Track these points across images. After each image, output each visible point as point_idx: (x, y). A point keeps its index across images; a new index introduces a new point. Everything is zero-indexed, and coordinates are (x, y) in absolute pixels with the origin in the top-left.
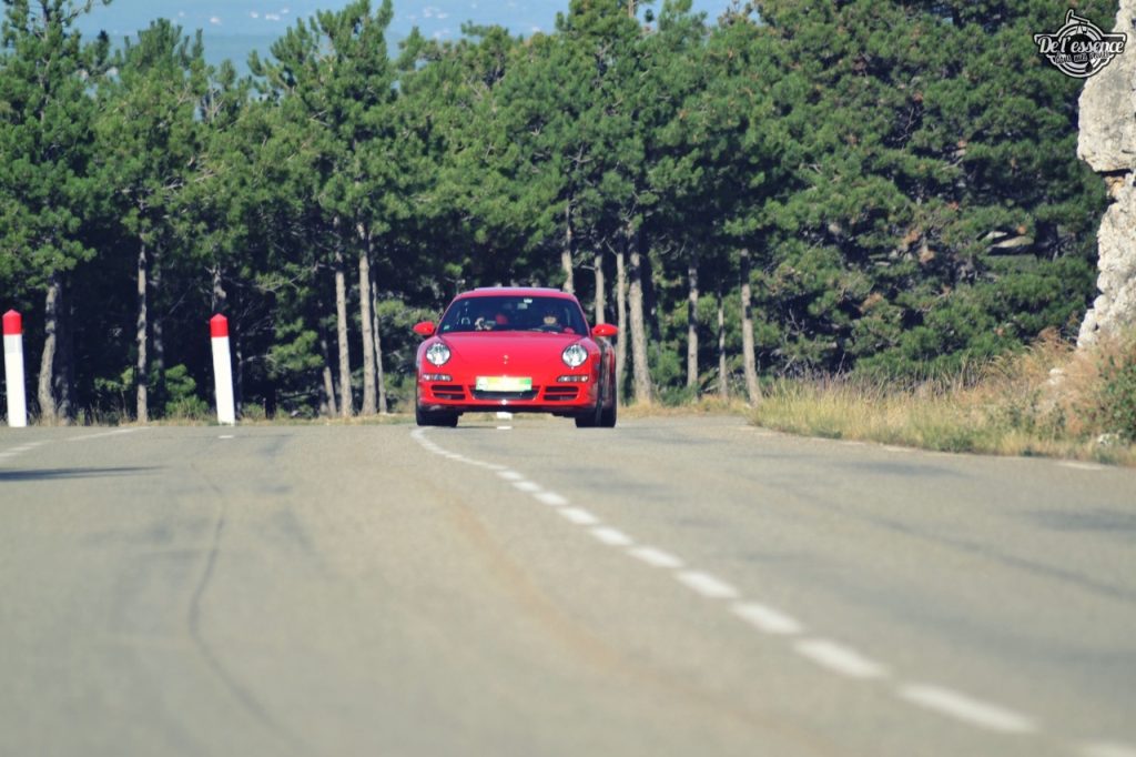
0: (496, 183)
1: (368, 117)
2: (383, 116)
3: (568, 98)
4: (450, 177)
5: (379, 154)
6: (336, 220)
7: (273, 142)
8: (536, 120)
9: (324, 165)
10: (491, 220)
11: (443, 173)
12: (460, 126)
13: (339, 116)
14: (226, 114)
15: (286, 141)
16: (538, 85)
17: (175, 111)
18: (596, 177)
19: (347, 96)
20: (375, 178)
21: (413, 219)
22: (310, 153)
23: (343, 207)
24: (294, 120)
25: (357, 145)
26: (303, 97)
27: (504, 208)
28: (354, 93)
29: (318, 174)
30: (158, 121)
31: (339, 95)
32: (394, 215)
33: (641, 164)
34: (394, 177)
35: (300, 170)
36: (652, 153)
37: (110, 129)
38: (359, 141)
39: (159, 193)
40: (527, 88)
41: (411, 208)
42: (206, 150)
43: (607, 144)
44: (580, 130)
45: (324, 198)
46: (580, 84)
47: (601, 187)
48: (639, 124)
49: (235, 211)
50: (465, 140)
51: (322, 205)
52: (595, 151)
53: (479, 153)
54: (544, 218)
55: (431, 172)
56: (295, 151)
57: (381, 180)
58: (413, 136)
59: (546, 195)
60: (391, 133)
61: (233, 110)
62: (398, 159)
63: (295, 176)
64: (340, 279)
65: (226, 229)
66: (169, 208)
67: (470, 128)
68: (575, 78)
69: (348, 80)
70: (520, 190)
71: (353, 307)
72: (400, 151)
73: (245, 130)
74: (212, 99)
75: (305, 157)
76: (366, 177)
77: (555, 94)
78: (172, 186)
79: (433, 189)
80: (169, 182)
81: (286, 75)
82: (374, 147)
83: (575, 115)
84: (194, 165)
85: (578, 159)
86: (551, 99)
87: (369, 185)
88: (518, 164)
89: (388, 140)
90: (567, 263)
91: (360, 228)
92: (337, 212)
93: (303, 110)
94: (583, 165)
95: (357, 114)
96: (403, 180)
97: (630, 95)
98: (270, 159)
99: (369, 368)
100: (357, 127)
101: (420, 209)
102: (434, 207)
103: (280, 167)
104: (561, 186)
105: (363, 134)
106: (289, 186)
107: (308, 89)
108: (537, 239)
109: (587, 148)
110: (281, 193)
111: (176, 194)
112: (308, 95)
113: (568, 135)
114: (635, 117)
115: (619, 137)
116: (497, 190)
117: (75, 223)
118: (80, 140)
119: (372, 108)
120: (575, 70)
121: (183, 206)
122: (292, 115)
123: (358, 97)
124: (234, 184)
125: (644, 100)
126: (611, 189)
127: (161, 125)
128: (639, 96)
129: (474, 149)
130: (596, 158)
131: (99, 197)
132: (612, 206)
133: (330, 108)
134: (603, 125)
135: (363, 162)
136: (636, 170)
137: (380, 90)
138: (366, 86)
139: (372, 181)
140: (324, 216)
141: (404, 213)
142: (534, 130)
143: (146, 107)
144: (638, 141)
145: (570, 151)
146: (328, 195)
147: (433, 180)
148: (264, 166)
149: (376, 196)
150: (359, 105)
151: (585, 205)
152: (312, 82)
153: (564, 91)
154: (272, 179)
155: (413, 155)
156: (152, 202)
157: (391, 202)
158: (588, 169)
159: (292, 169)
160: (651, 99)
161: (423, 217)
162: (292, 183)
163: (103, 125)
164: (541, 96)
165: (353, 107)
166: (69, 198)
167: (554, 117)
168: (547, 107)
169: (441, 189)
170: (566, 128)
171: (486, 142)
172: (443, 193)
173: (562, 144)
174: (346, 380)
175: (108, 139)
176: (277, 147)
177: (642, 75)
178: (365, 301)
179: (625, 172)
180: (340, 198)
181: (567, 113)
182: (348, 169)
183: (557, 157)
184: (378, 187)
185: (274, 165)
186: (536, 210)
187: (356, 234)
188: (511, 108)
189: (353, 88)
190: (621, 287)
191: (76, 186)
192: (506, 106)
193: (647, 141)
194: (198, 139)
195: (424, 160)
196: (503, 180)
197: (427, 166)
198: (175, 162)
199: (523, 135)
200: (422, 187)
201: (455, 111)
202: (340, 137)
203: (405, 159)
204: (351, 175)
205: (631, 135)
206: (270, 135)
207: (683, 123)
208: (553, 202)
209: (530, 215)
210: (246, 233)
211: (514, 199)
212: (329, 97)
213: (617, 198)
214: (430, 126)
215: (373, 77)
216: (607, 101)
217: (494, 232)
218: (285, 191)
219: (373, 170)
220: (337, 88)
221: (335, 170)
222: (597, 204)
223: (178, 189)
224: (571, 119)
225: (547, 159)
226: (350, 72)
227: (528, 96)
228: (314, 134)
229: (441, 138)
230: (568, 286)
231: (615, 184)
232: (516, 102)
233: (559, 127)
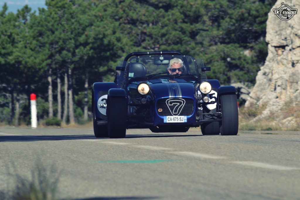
3: (51, 27)
4: (17, 51)
8: (41, 34)
10: (29, 65)
12: (18, 35)
16: (41, 23)
18: (60, 52)
27: (32, 61)
33: (73, 49)
43: (64, 42)
44: (55, 37)
46: (55, 22)
47: (61, 55)
48: (73, 36)
50: (20, 39)
52: (60, 44)
53: (24, 44)
54: (44, 64)
59: (44, 57)
67: (21, 36)
68: (53, 21)
70: (37, 55)
77: (47, 26)
79: (12, 55)
83: (53, 33)
85: (54, 46)
86: (45, 27)
88: (35, 48)
90: (50, 79)
94: (55, 48)
97: (70, 27)
101: (8, 61)
104: (49, 55)
108: (41, 72)
109: (57, 43)
113: (51, 39)
114: (72, 33)
115: (67, 40)
116: (30, 55)
120: (53, 18)
125: (75, 28)
126: (65, 56)
128: (73, 27)
130: (60, 46)
132: (64, 62)
134: (62, 36)
136: (71, 49)
142: (40, 37)
144: (73, 41)
145: (51, 44)
147: (12, 52)
151: (56, 61)
153: (50, 25)
155: (6, 43)
158: (57, 50)
160: (77, 28)
161: (9, 63)
164: (42, 26)
167: (46, 33)
168: (44, 30)
169: (14, 54)
170: (50, 37)
172: (15, 56)
173: (49, 42)
177: (73, 20)
179: (69, 51)
181: (50, 32)
183: (47, 45)
186: (41, 62)
188: (33, 30)
192: (31, 29)
193: (76, 42)
195: (9, 45)
196: (33, 52)
197: (10, 47)
199: (36, 38)
205: (71, 39)
207: (86, 36)
208: (46, 60)
209: (40, 64)
213: (66, 59)
214: (11, 34)
222: (60, 60)
225: (44, 46)
227: (38, 26)
229: (14, 39)
230: (50, 87)
231: (66, 55)
232: (34, 28)
233: (48, 36)
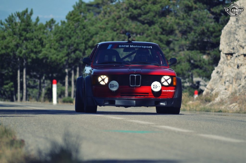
0: (53, 52)
1: (28, 35)
3: (69, 35)
5: (30, 44)
6: (19, 59)
8: (62, 39)
9: (17, 46)
11: (43, 49)
13: (21, 35)
15: (9, 40)
16: (62, 31)
18: (74, 52)
19: (23, 31)
21: (36, 59)
22: (15, 43)
23: (21, 55)
25: (24, 41)
28: (25, 30)
29: (16, 48)
33: (84, 50)
34: (33, 49)
35: (13, 46)
36: (86, 48)
43: (77, 45)
44: (71, 41)
45: (17, 53)
46: (72, 31)
47: (75, 54)
48: (84, 41)
54: (62, 60)
56: (11, 42)
57: (30, 50)
58: (37, 40)
59: (63, 55)
60: (32, 39)
62: (34, 45)
64: (19, 72)
67: (48, 40)
68: (70, 30)
70: (59, 54)
71: (21, 76)
75: (13, 44)
76: (27, 49)
77: (66, 33)
79: (41, 53)
81: (9, 26)
82: (28, 42)
83: (70, 38)
87: (27, 51)
88: (57, 48)
89: (32, 41)
90: (67, 71)
91: (25, 60)
92: (19, 57)
93: (13, 34)
95: (25, 35)
96: (35, 50)
105: (26, 39)
106: (9, 50)
109: (73, 45)
112: (14, 30)
114: (83, 39)
115: (80, 43)
120: (70, 28)
122: (10, 34)
125: (85, 36)
130: (74, 48)
132: (77, 59)
133: (19, 33)
134: (76, 40)
135: (26, 45)
136: (82, 50)
137: (30, 30)
138: (27, 29)
140: (16, 57)
141: (35, 57)
142: (61, 41)
144: (84, 45)
145: (69, 46)
147: (41, 51)
148: (4, 45)
149: (29, 54)
150: (26, 33)
152: (14, 27)
153: (68, 33)
154: (6, 48)
155: (38, 45)
157: (33, 55)
158: (72, 50)
159: (10, 46)
160: (87, 36)
161: (39, 58)
164: (63, 33)
165: (24, 33)
167: (66, 38)
168: (64, 36)
172: (43, 53)
173: (67, 44)
174: (19, 94)
177: (84, 30)
178: (24, 76)
179: (80, 51)
180: (21, 53)
181: (68, 38)
182: (22, 47)
183: (66, 47)
185: (7, 45)
186: (61, 58)
192: (55, 35)
193: (86, 45)
196: (55, 51)
197: (40, 47)
199: (59, 42)
200: (38, 52)
202: (21, 40)
203: (36, 45)
205: (82, 43)
206: (5, 39)
212: (19, 31)
213: (79, 57)
214: (41, 38)
215: (29, 27)
216: (77, 35)
219: (28, 47)
220: (21, 29)
221: (20, 47)
222: (74, 58)
225: (63, 47)
226: (24, 26)
227: (60, 33)
228: (15, 39)
231: (78, 54)
232: (57, 35)
233: (66, 41)
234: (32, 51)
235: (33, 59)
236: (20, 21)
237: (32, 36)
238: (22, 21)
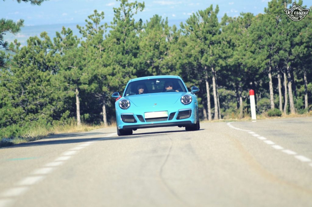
0: (249, 55)
1: (213, 39)
2: (217, 38)
3: (269, 31)
4: (236, 54)
5: (217, 48)
6: (206, 68)
7: (188, 47)
8: (260, 37)
9: (202, 52)
10: (249, 65)
11: (235, 53)
12: (239, 40)
13: (206, 39)
14: (174, 39)
15: (191, 46)
16: (260, 28)
17: (161, 39)
18: (277, 52)
19: (207, 33)
20: (216, 55)
21: (227, 66)
22: (198, 49)
23: (207, 63)
24: (193, 40)
25: (210, 46)
26: (195, 34)
27: (252, 62)
29: (200, 55)
30: (156, 42)
31: (205, 33)
32: (221, 65)
33: (290, 48)
34: (221, 54)
35: (196, 54)
36: (292, 45)
37: (143, 45)
38: (211, 45)
39: (157, 62)
40: (257, 29)
41: (226, 63)
42: (169, 50)
43: (280, 43)
44: (272, 39)
45: (202, 61)
46: (272, 26)
47: (279, 55)
48: (289, 37)
49: (178, 66)
50: (240, 44)
51: (202, 63)
52: (277, 45)
53: (244, 47)
54: (263, 64)
55: (231, 52)
56: (194, 49)
57: (217, 56)
58: (226, 43)
59: (263, 58)
60: (220, 42)
61: (176, 38)
62: (222, 50)
63: (194, 56)
64: (207, 83)
65: (176, 71)
66: (160, 66)
67: (241, 40)
68: (270, 25)
69: (208, 29)
70: (256, 57)
71: (211, 90)
72: (222, 47)
73: (180, 44)
74: (171, 36)
75: (196, 50)
76: (213, 55)
77: (265, 30)
78: (160, 60)
79: (232, 58)
80: (160, 59)
81: (191, 28)
82: (215, 47)
83: (271, 36)
84: (166, 54)
85: (272, 47)
86: (264, 31)
87: (214, 57)
88: (255, 50)
89: (219, 44)
90: (270, 76)
91: (212, 69)
92: (206, 65)
93: (196, 37)
94: (273, 49)
95: (210, 38)
96: (224, 55)
97: (286, 29)
98: (187, 51)
99: (216, 107)
100: (211, 41)
101: (229, 63)
102: (232, 63)
103: (190, 53)
104: (268, 55)
105: (212, 43)
106: (192, 58)
107: (197, 32)
108: (261, 70)
109: (274, 44)
110: (190, 60)
111: (162, 62)
112: (197, 33)
113: (269, 41)
114: (288, 35)
115: (283, 41)
116: (250, 57)
117: (135, 71)
118: (135, 48)
119: (214, 36)
120: (270, 23)
121: (164, 65)
122: (192, 39)
123: (210, 33)
124: (177, 58)
125: (290, 30)
126: (281, 55)
127: (157, 43)
128: (288, 29)
129: (243, 46)
130: (277, 47)
131: (141, 63)
132: (282, 60)
133: (203, 37)
134: (279, 38)
135: (213, 51)
136: (288, 49)
137: (216, 31)
138: (212, 30)
139: (215, 56)
140: (202, 66)
141: (224, 64)
142: (259, 40)
143: (153, 39)
144: (288, 42)
145: (270, 45)
146: (203, 60)
147: (232, 55)
148: (185, 53)
149: (216, 60)
150: (211, 35)
151: (275, 60)
152: (197, 30)
153: (268, 29)
154: (188, 57)
155: (226, 48)
156: (155, 64)
157: (221, 62)
158: (275, 50)
159: (193, 53)
160: (292, 30)
161: (229, 65)
162: (193, 57)
163: (141, 44)
164: (261, 31)
165: (209, 36)
166: (133, 64)
167: (265, 36)
168: (263, 34)
169: (234, 57)
170: (268, 39)
171: (246, 44)
172: (235, 58)
173: (267, 44)
174: (210, 111)
175: (143, 48)
176: (189, 48)
177: (289, 24)
178: (214, 89)
179: (285, 51)
180: (207, 61)
181: (268, 35)
182: (208, 53)
183: (266, 47)
184: (217, 57)
185: (188, 53)
186: (261, 62)
187: (211, 70)
188: (253, 34)
189: (209, 31)
190: (285, 82)
191: (134, 61)
192: (251, 34)
193: (291, 42)
194: (167, 47)
195: (229, 49)
196: (251, 54)
197: (230, 51)
198: (161, 53)
199: (256, 42)
200: (229, 57)
201: (237, 36)
202: (206, 44)
203: (224, 50)
204: (210, 54)
205: (286, 40)
206: (187, 45)
207: (301, 36)
208: (266, 60)
209: (259, 64)
210: (181, 72)
211: (255, 59)
212: (202, 34)
213: (283, 58)
214: (231, 40)
215: (214, 28)
216: (279, 31)
217: (249, 69)
218: (191, 60)
219: (215, 53)
220: (205, 31)
221: (205, 54)
222: (278, 59)
223: (162, 60)
224: (270, 37)
225: (263, 48)
226: (208, 27)
227: (257, 31)
228: (199, 44)
229: (233, 44)
230: (271, 83)
231: (283, 54)
232: (254, 33)
233: (266, 39)
234: (220, 57)
235: (222, 66)
236: (203, 22)
237: (220, 38)
238: (206, 21)
